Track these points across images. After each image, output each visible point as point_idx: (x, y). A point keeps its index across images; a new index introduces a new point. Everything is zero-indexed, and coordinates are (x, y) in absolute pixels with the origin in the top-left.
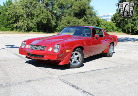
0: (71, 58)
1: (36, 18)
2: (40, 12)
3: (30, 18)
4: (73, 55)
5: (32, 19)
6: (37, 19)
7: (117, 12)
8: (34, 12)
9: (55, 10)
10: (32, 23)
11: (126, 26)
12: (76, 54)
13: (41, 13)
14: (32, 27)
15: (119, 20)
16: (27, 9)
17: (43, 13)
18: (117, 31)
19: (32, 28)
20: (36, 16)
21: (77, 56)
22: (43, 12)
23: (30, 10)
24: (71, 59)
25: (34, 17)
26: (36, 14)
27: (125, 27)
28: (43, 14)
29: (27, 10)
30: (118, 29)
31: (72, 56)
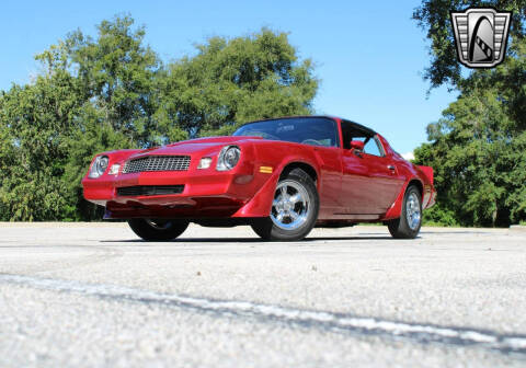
0: (275, 203)
1: (77, 168)
2: (92, 141)
3: (47, 170)
4: (279, 193)
5: (58, 173)
6: (79, 171)
7: (430, 139)
8: (64, 143)
9: (163, 130)
10: (55, 195)
11: (473, 198)
12: (292, 191)
13: (99, 146)
14: (56, 209)
15: (442, 172)
16: (35, 129)
17: (107, 146)
18: (437, 219)
19: (54, 212)
20: (72, 159)
21: (294, 199)
22: (105, 143)
23: (48, 133)
24: (274, 208)
25: (64, 163)
26: (73, 153)
27: (469, 203)
28: (109, 149)
29: (33, 136)
30: (439, 212)
31: (276, 198)
